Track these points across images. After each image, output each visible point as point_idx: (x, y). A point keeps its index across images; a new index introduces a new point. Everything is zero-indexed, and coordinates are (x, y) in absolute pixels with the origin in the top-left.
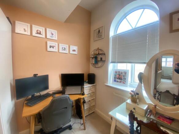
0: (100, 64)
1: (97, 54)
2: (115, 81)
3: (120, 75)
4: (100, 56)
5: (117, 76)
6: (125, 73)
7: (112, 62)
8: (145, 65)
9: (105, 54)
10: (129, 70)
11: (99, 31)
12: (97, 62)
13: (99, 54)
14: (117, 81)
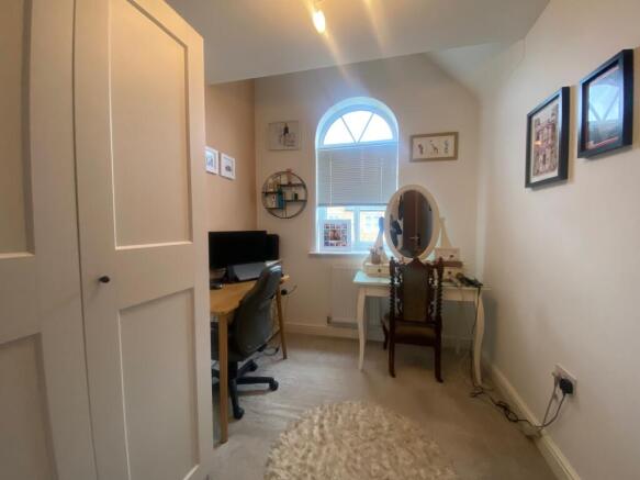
0: (292, 210)
1: (284, 186)
2: (326, 244)
3: (334, 231)
4: (293, 189)
5: (330, 234)
6: (346, 225)
7: (320, 205)
8: (385, 208)
9: (304, 187)
10: (350, 221)
11: (286, 130)
12: (282, 204)
13: (290, 185)
14: (332, 245)
